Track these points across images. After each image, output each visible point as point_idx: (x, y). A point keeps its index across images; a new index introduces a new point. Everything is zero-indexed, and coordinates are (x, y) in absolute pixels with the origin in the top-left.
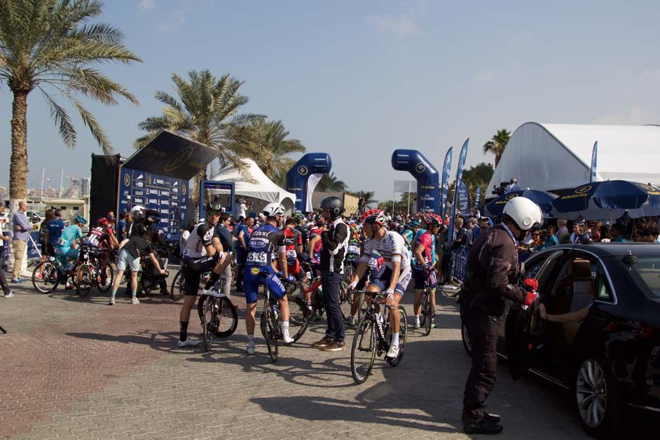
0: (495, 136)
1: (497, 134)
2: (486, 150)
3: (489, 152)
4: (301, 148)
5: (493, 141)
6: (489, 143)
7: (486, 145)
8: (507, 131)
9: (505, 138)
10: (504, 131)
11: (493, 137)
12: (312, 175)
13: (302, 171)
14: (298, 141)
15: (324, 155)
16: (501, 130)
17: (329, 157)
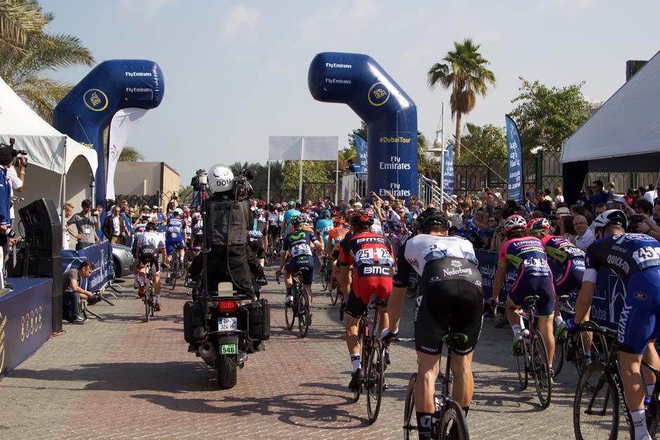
0: (450, 53)
1: (454, 50)
2: (434, 81)
3: (439, 83)
4: (83, 55)
5: (447, 63)
6: (439, 66)
7: (433, 71)
8: (474, 44)
9: (471, 57)
10: (468, 44)
11: (445, 55)
12: (121, 113)
13: (96, 101)
14: (75, 40)
15: (147, 66)
16: (462, 43)
17: (158, 70)
